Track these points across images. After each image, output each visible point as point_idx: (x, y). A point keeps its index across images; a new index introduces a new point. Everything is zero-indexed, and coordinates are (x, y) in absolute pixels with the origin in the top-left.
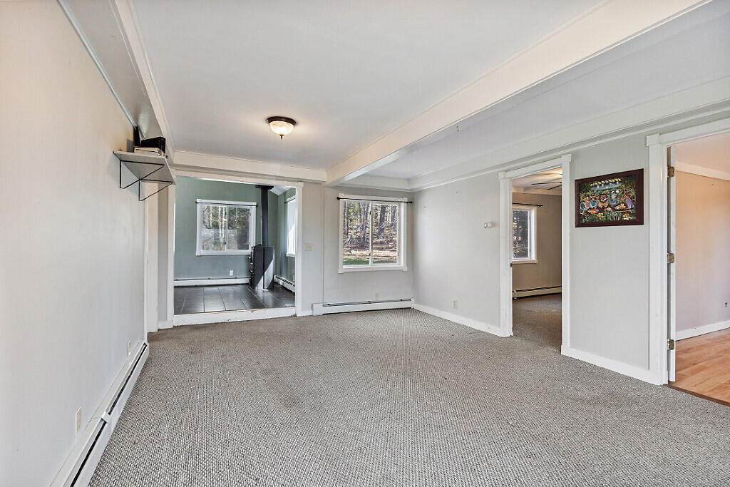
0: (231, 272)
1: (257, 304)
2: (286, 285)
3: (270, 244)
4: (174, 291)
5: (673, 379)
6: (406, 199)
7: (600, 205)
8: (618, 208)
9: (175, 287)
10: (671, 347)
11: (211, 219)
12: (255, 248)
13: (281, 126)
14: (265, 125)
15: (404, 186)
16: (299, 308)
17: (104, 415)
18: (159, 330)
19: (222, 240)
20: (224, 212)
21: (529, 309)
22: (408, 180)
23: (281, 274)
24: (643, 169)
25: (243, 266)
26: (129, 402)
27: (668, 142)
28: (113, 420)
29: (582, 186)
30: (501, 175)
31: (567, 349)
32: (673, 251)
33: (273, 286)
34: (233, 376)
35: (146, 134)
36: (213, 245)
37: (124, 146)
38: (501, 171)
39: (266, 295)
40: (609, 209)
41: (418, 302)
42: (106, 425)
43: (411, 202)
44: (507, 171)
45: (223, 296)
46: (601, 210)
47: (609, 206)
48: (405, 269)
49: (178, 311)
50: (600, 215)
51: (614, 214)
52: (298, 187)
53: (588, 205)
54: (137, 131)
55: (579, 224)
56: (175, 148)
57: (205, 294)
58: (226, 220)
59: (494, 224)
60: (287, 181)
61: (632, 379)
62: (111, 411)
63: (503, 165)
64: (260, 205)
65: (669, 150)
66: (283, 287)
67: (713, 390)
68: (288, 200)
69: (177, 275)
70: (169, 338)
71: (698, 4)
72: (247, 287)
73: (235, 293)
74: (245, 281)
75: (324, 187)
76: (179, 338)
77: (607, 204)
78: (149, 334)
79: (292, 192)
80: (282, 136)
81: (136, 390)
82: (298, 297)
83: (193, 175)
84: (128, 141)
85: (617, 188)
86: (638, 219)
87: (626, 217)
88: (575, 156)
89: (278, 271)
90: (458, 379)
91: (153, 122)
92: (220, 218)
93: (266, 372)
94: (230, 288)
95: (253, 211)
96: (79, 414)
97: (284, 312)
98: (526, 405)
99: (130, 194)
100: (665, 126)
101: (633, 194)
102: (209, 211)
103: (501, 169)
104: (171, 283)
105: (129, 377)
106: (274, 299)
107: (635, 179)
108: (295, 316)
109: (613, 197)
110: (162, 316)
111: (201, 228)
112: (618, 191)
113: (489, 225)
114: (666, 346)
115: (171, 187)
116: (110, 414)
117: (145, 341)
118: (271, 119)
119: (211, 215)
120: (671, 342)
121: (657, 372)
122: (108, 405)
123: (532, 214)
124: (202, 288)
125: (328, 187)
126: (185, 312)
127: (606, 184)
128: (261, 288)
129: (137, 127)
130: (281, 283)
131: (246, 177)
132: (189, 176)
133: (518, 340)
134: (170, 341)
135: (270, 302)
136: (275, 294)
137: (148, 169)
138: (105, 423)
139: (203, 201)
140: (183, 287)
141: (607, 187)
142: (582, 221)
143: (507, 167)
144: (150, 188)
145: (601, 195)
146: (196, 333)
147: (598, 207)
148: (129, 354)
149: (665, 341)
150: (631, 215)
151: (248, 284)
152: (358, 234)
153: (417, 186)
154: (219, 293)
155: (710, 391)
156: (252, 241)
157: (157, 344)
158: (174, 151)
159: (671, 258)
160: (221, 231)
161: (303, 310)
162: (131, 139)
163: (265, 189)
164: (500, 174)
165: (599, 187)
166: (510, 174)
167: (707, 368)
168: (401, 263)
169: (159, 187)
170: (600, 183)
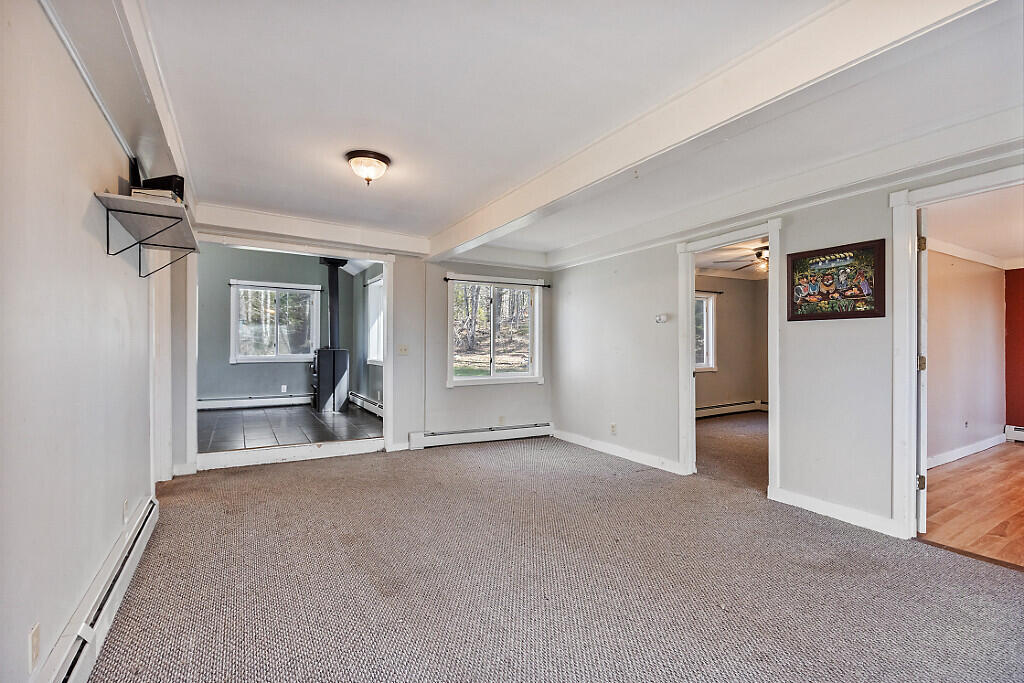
0: (284, 388)
1: (324, 434)
2: (367, 406)
3: (341, 346)
4: (198, 417)
5: (923, 530)
6: (542, 282)
7: (824, 290)
8: (849, 293)
9: (199, 411)
10: (921, 486)
11: (250, 310)
12: (319, 352)
13: (368, 165)
14: (341, 164)
15: (540, 264)
16: (391, 440)
17: (82, 629)
18: (174, 477)
19: (266, 341)
20: (269, 301)
21: (710, 435)
22: (546, 254)
23: (358, 390)
24: (884, 240)
25: (301, 378)
26: (127, 600)
27: (918, 203)
28: (98, 636)
29: (797, 263)
30: (680, 248)
31: (777, 492)
32: (924, 353)
33: (348, 408)
34: (295, 548)
35: (150, 169)
36: (253, 349)
37: (115, 186)
38: (682, 242)
39: (336, 420)
40: (836, 295)
41: (559, 427)
42: (87, 646)
43: (549, 286)
44: (689, 242)
45: (272, 423)
46: (825, 296)
47: (836, 291)
48: (542, 381)
49: (203, 448)
50: (823, 303)
51: (843, 302)
52: (388, 263)
53: (806, 289)
54: (135, 165)
55: (793, 316)
56: (199, 198)
57: (246, 420)
58: (273, 311)
59: (669, 317)
60: (371, 252)
61: (869, 532)
62: (95, 620)
63: (682, 234)
64: (327, 289)
65: (919, 212)
66: (362, 409)
67: (977, 543)
68: (369, 281)
69: (203, 391)
70: (192, 490)
71: (976, 5)
72: (307, 409)
73: (290, 419)
74: (307, 400)
75: (426, 262)
76: (208, 490)
77: (832, 288)
78: (159, 484)
79: (377, 270)
80: (368, 180)
81: (137, 580)
82: (388, 424)
83: (226, 240)
84: (121, 180)
85: (848, 266)
86: (878, 310)
87: (861, 307)
88: (787, 221)
89: (354, 386)
90: (634, 541)
91: (162, 150)
92: (263, 307)
93: (348, 540)
94: (282, 411)
95: (316, 297)
96: (37, 635)
97: (366, 445)
98: (738, 578)
99: (124, 266)
100: (917, 179)
101: (870, 273)
102: (247, 299)
103: (680, 240)
104: (193, 406)
105: (127, 558)
106: (349, 427)
107: (873, 253)
108: (384, 451)
109: (842, 278)
110: (179, 455)
111: (237, 324)
112: (848, 270)
113: (663, 318)
114: (914, 484)
115: (192, 258)
116: (92, 625)
117: (152, 497)
118: (352, 155)
119: (250, 305)
120: (921, 479)
121: (903, 522)
122: (89, 611)
123: (710, 304)
124: (239, 413)
125: (432, 263)
126: (215, 449)
127: (831, 260)
128: (330, 411)
129: (135, 159)
130: (359, 402)
131: (309, 245)
132: (220, 242)
133: (704, 479)
134: (193, 495)
135: (343, 430)
136: (350, 418)
137: (152, 226)
138: (85, 642)
139: (240, 282)
140: (210, 410)
141: (833, 265)
142: (797, 312)
143: (689, 236)
144: (157, 257)
145: (825, 275)
146: (235, 481)
147: (820, 293)
148: (126, 520)
149: (914, 477)
150: (867, 303)
151: (309, 404)
152: (464, 333)
153: (557, 263)
154: (266, 419)
155: (972, 545)
156: (315, 342)
157: (172, 500)
158: (196, 204)
159: (921, 363)
160: (266, 328)
161: (394, 442)
162: (126, 177)
163: (334, 264)
164: (678, 245)
165: (821, 264)
166: (692, 246)
167: (961, 512)
168: (536, 372)
169: (172, 257)
170: (823, 259)
